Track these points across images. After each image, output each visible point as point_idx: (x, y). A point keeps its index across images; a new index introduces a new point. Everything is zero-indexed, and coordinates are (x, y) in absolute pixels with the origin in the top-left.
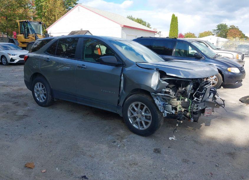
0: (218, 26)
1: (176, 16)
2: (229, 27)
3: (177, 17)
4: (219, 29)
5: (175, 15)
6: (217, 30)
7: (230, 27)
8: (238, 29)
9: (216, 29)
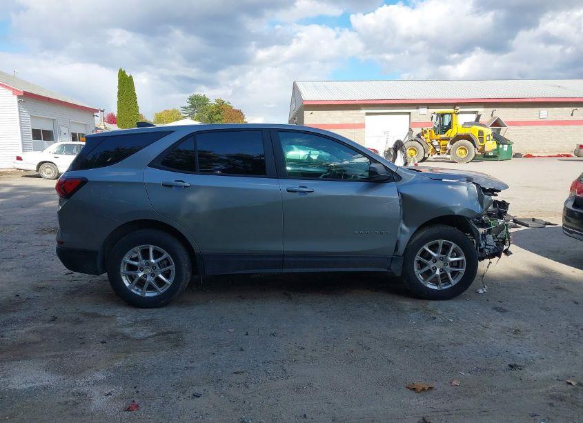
0: (191, 99)
1: (128, 74)
2: (212, 101)
3: (131, 77)
4: (193, 106)
5: (124, 72)
6: (191, 107)
7: (216, 103)
8: (232, 107)
9: (188, 105)
